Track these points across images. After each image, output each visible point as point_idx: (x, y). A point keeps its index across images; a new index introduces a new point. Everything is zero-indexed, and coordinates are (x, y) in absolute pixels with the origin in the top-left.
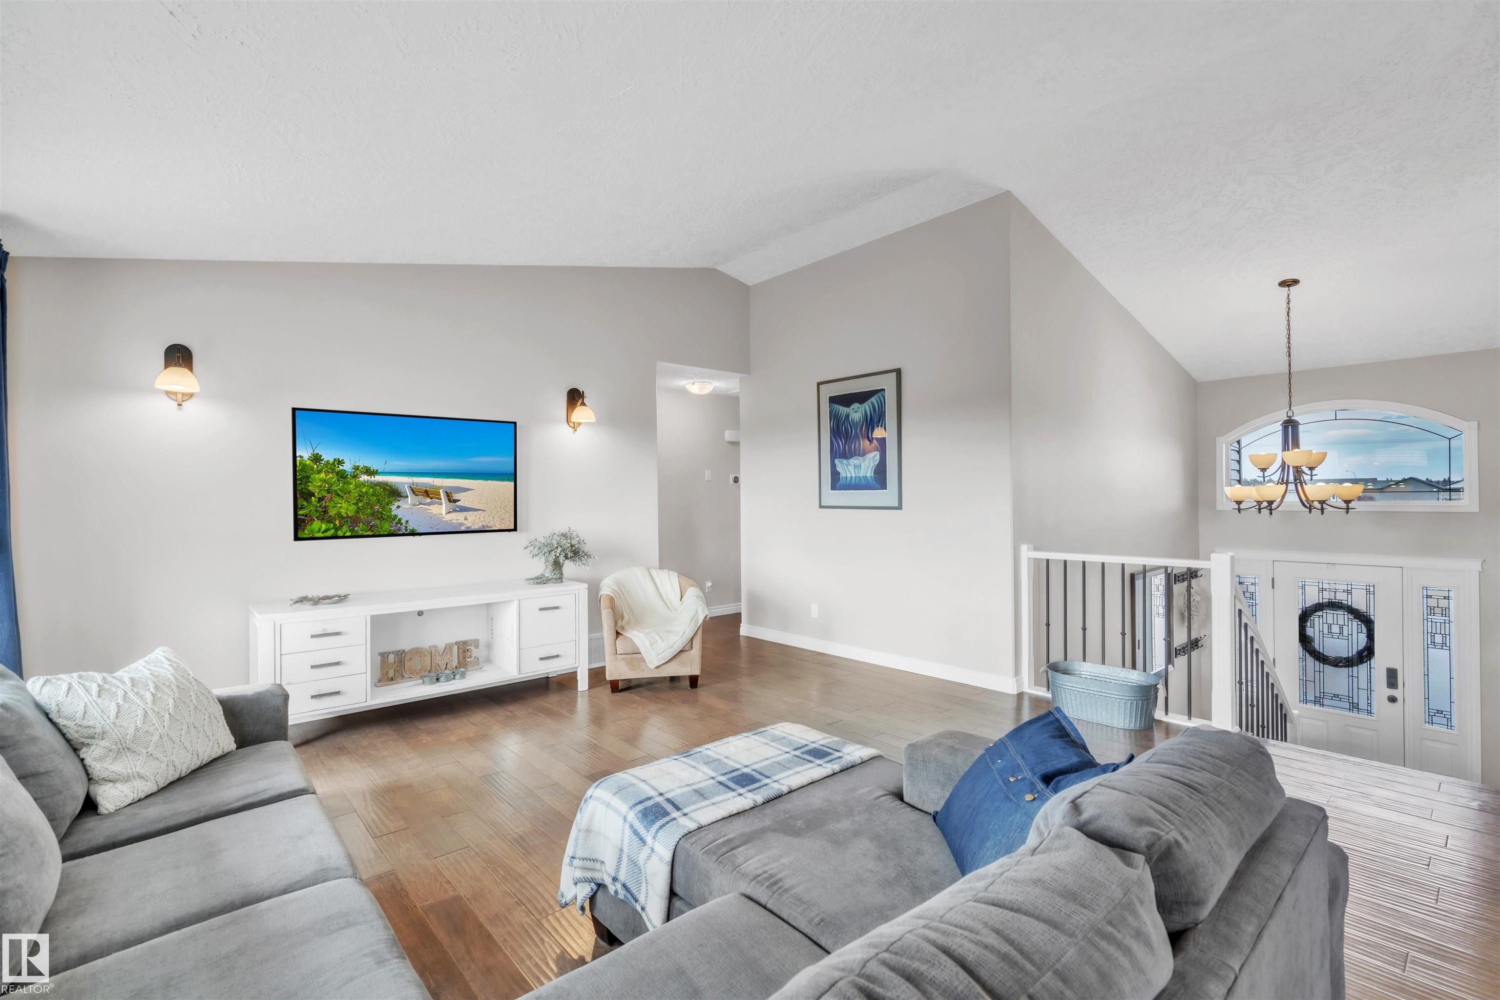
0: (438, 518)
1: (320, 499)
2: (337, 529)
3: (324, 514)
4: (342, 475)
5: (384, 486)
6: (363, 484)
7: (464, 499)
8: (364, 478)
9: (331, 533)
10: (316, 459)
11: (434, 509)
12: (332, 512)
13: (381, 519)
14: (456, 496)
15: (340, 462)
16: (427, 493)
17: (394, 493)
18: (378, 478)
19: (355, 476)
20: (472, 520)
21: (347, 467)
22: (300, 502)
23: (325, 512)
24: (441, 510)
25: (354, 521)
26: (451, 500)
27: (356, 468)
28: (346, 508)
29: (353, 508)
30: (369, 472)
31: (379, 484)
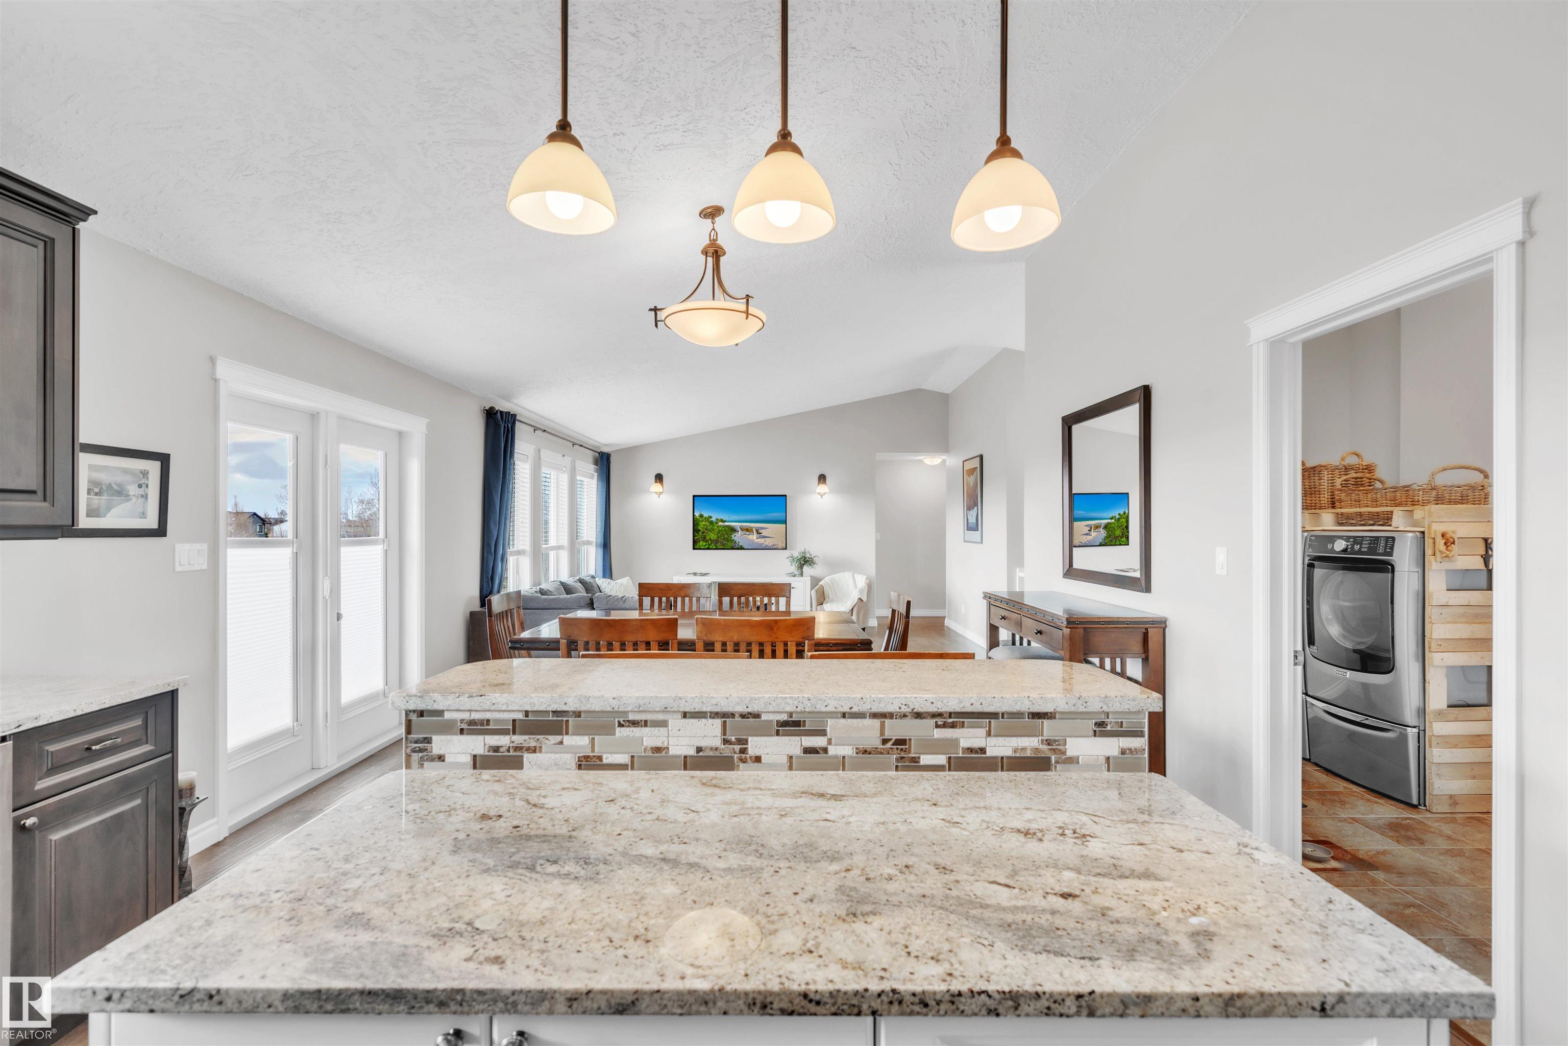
0: (752, 541)
1: (703, 533)
2: (709, 545)
3: (704, 539)
4: (711, 523)
5: (729, 527)
6: (720, 526)
7: (764, 532)
8: (721, 523)
9: (706, 547)
10: (701, 516)
11: (751, 537)
12: (708, 538)
13: (728, 541)
14: (760, 531)
15: (711, 517)
16: (747, 530)
17: (733, 530)
18: (727, 524)
19: (717, 523)
20: (768, 542)
21: (714, 519)
22: (696, 534)
23: (705, 538)
24: (754, 537)
25: (716, 542)
26: (758, 533)
27: (717, 519)
28: (713, 536)
29: (716, 536)
30: (722, 521)
31: (726, 526)
